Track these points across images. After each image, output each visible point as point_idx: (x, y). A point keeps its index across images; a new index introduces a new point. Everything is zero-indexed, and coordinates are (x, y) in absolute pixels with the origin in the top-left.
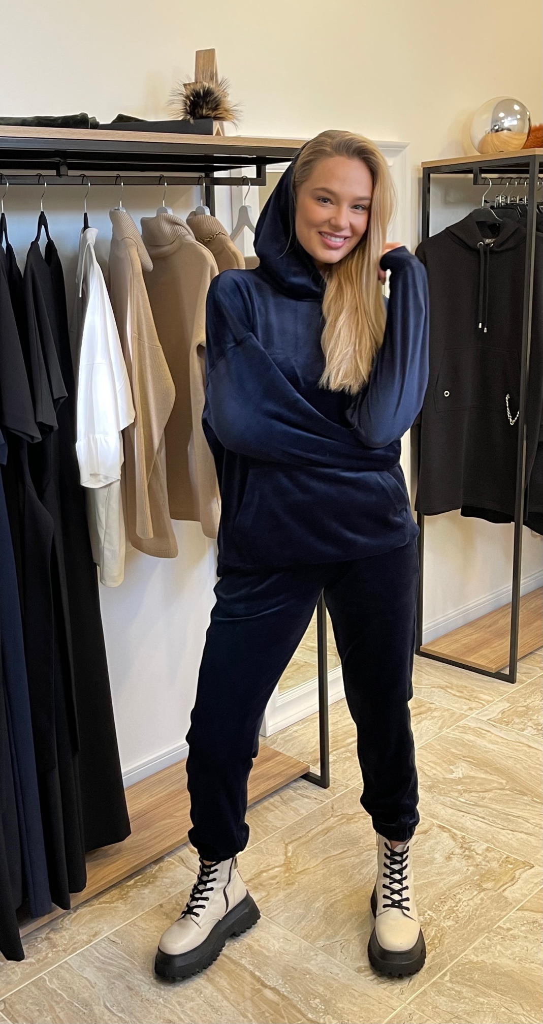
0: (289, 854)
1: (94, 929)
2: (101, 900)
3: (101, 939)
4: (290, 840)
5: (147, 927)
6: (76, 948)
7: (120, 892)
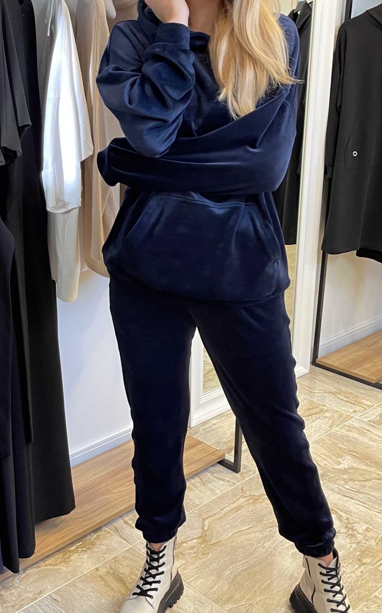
0: (206, 528)
1: (39, 588)
2: (47, 562)
3: (45, 597)
4: (206, 516)
5: (85, 588)
6: (23, 605)
7: (64, 556)
